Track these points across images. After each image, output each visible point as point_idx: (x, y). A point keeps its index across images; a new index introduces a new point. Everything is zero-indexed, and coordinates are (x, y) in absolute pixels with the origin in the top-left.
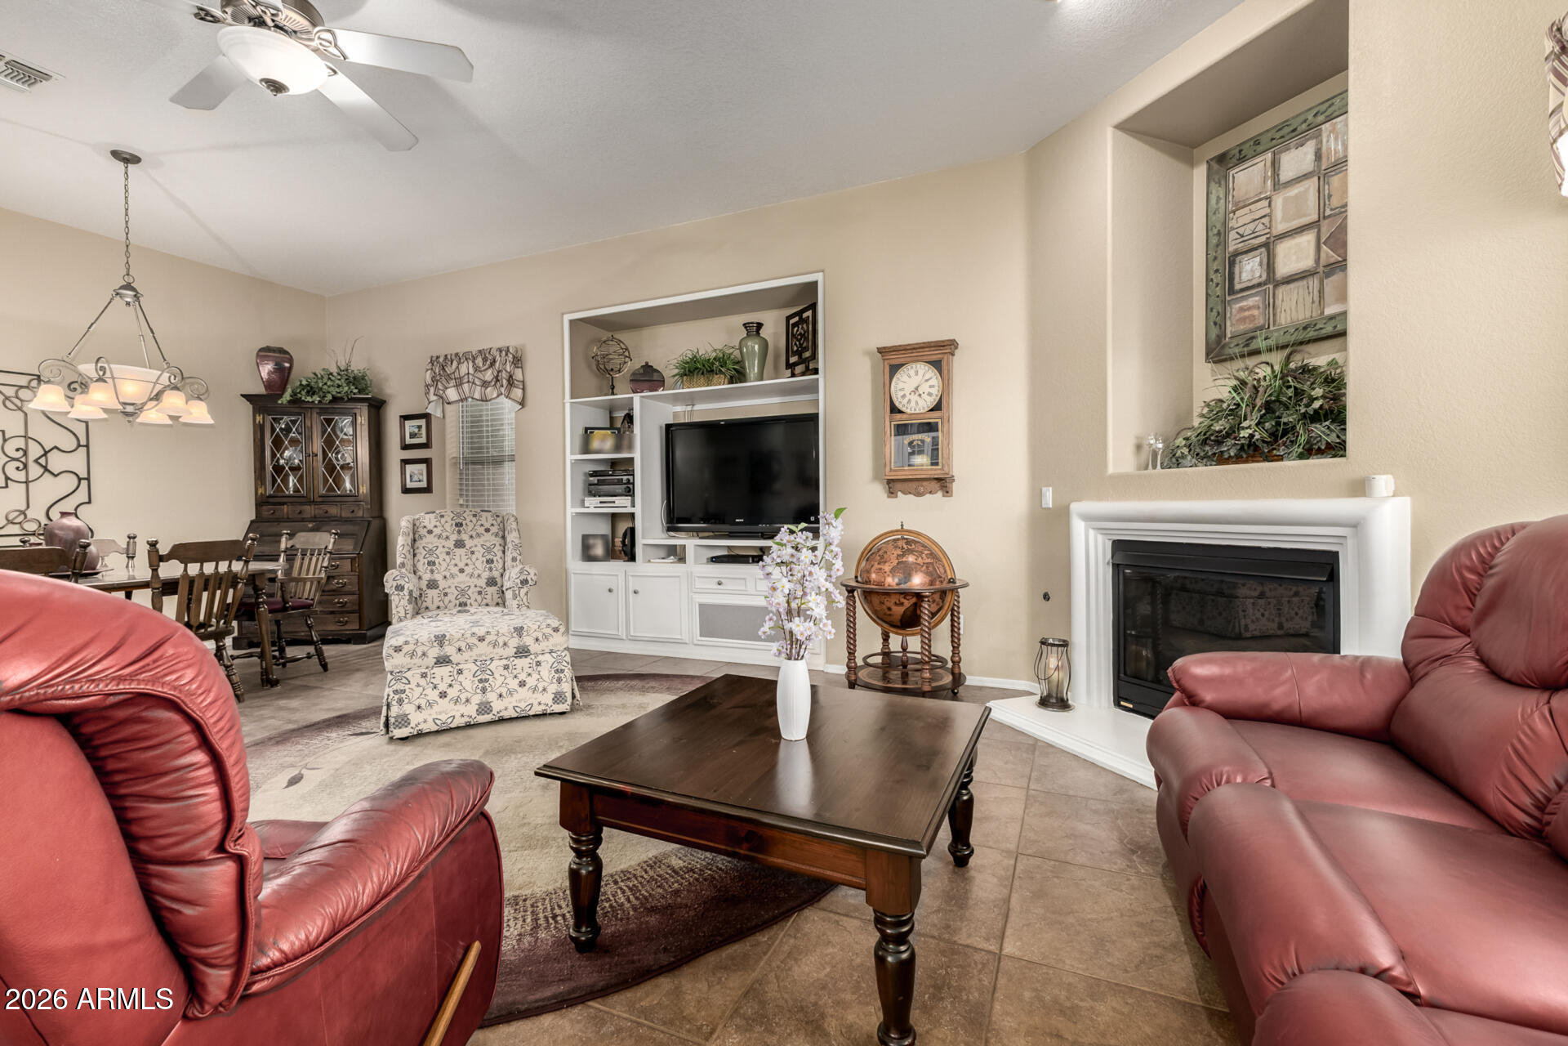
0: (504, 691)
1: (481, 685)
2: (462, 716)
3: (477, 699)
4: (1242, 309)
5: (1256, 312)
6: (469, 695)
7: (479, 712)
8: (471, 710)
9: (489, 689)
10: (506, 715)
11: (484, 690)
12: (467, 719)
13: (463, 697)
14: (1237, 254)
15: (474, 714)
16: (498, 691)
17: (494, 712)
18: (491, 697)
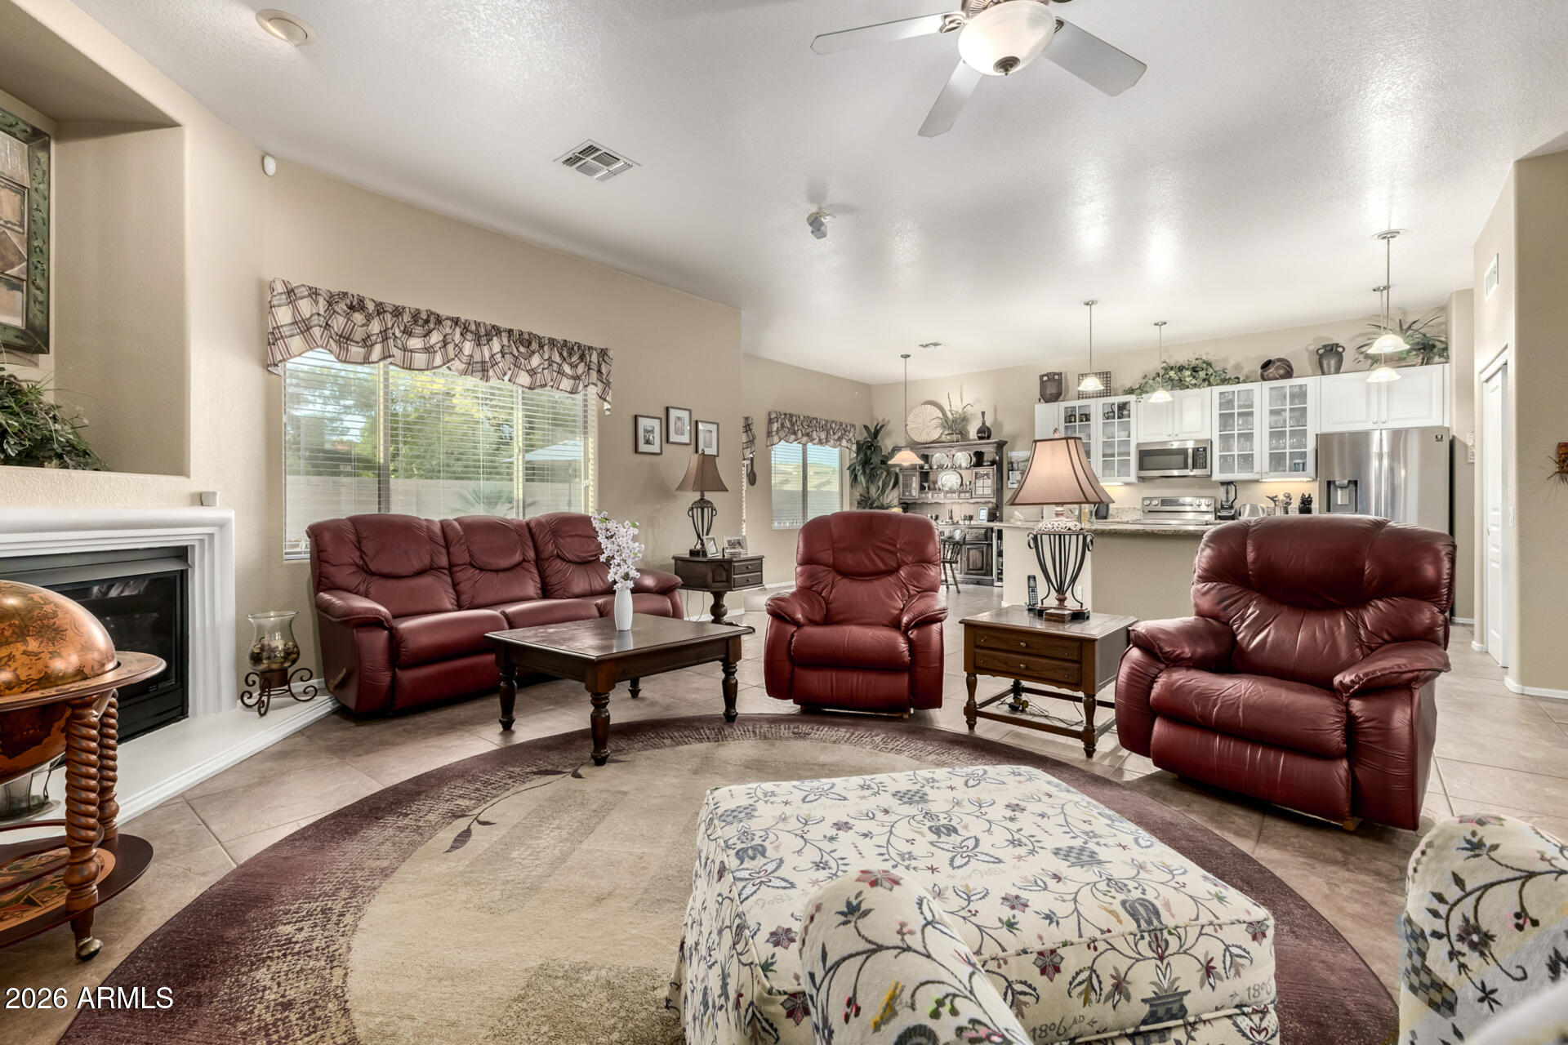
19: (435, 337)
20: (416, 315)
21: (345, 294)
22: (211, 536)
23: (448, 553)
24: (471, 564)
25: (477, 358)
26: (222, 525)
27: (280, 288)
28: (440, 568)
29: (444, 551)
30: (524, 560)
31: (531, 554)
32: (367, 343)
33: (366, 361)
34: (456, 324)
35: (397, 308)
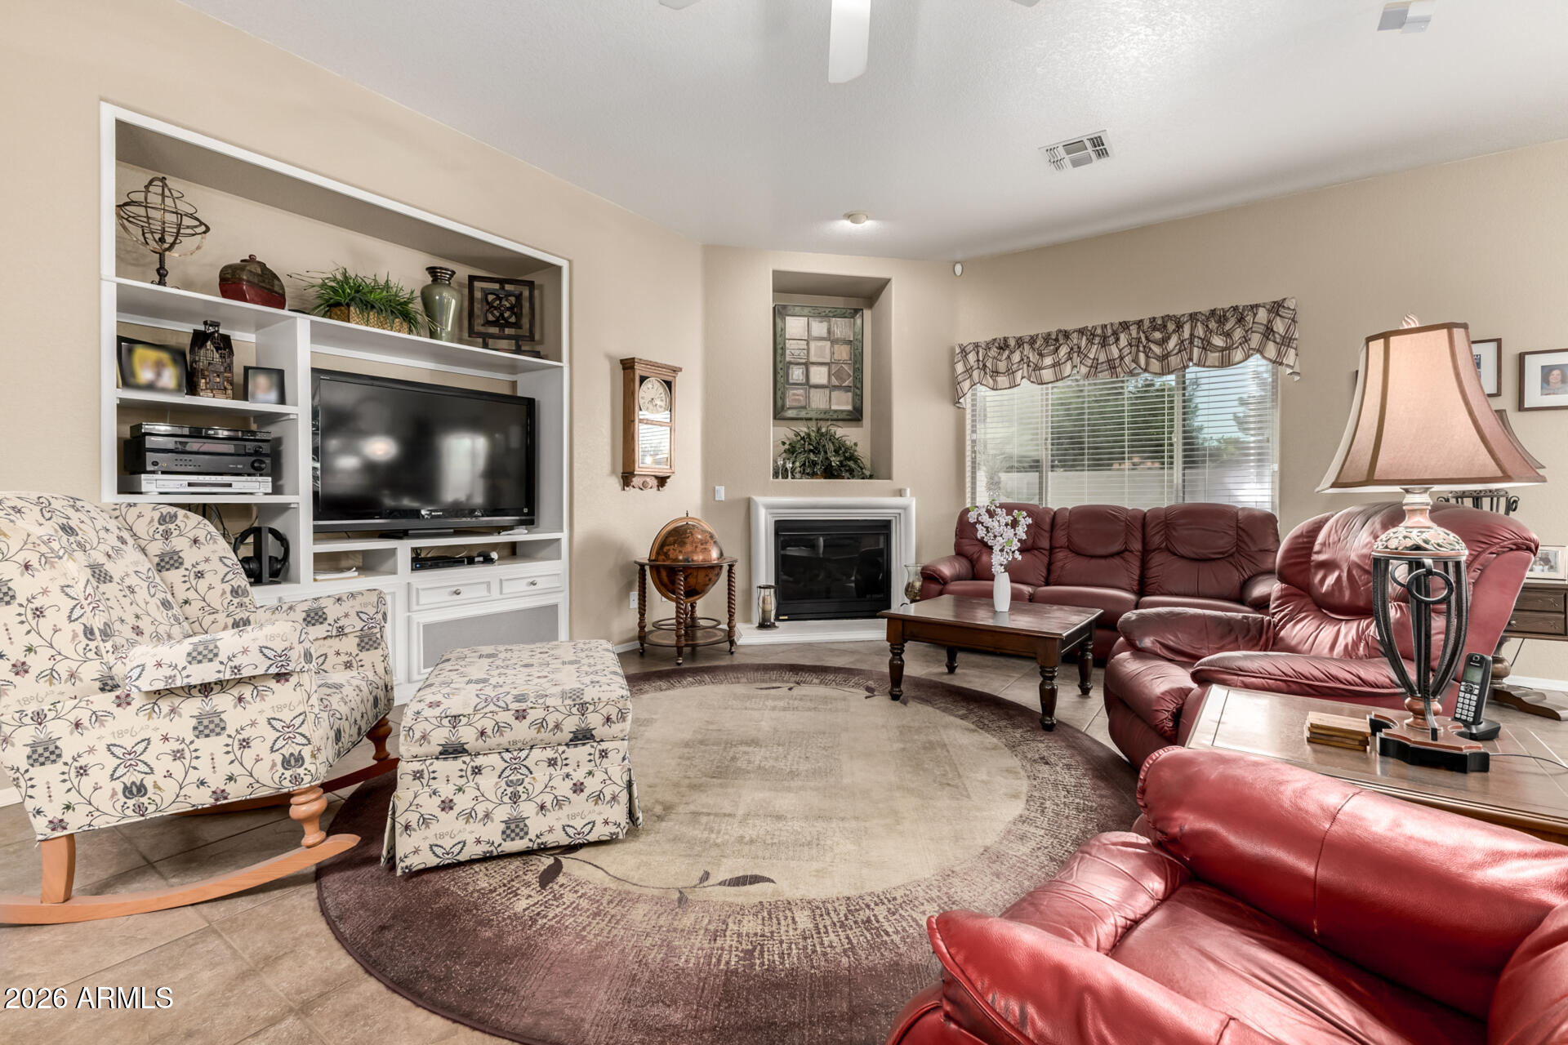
0: (548, 799)
1: (510, 790)
2: (478, 842)
3: (503, 813)
4: (794, 395)
5: (801, 398)
6: (491, 806)
7: (507, 835)
8: (491, 834)
9: (524, 796)
10: (550, 839)
11: (515, 798)
12: (487, 848)
13: (481, 809)
14: (790, 363)
15: (498, 839)
16: (539, 800)
17: (532, 835)
18: (527, 809)
19: (1063, 351)
20: (1047, 338)
21: (995, 340)
22: (900, 514)
23: (1051, 538)
24: (1068, 547)
25: (1102, 358)
26: (905, 508)
27: (958, 350)
28: (1038, 549)
29: (1047, 535)
30: (1126, 550)
31: (1137, 546)
32: (1010, 372)
33: (1013, 386)
34: (1083, 334)
35: (1032, 337)
